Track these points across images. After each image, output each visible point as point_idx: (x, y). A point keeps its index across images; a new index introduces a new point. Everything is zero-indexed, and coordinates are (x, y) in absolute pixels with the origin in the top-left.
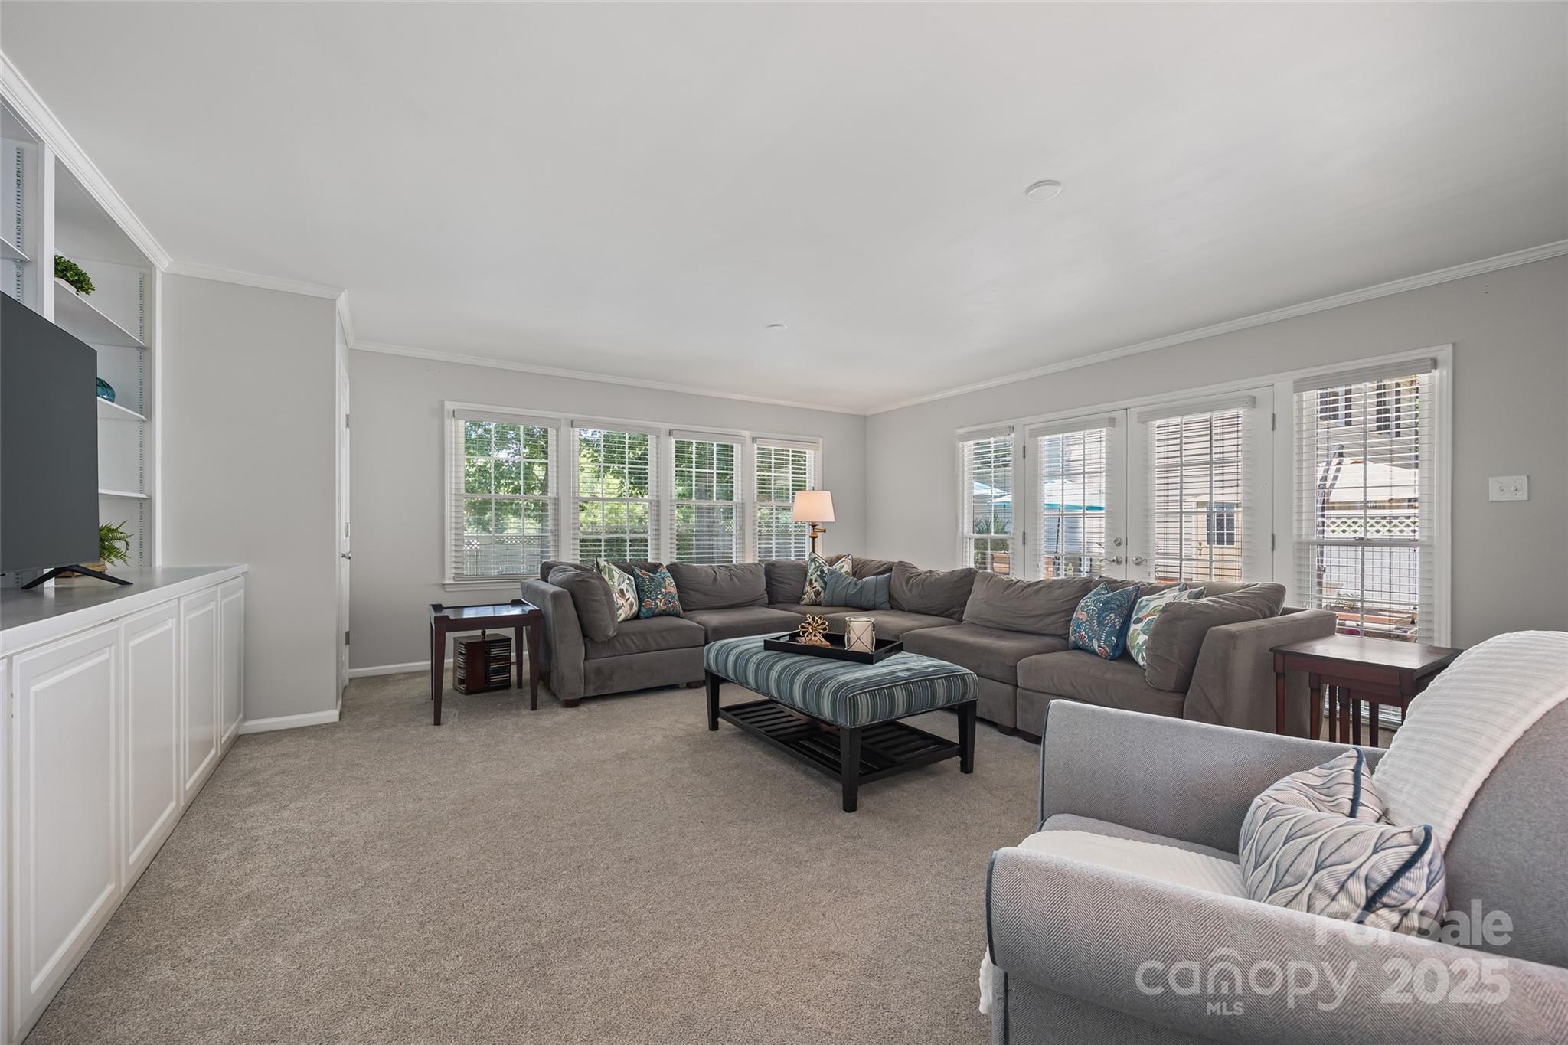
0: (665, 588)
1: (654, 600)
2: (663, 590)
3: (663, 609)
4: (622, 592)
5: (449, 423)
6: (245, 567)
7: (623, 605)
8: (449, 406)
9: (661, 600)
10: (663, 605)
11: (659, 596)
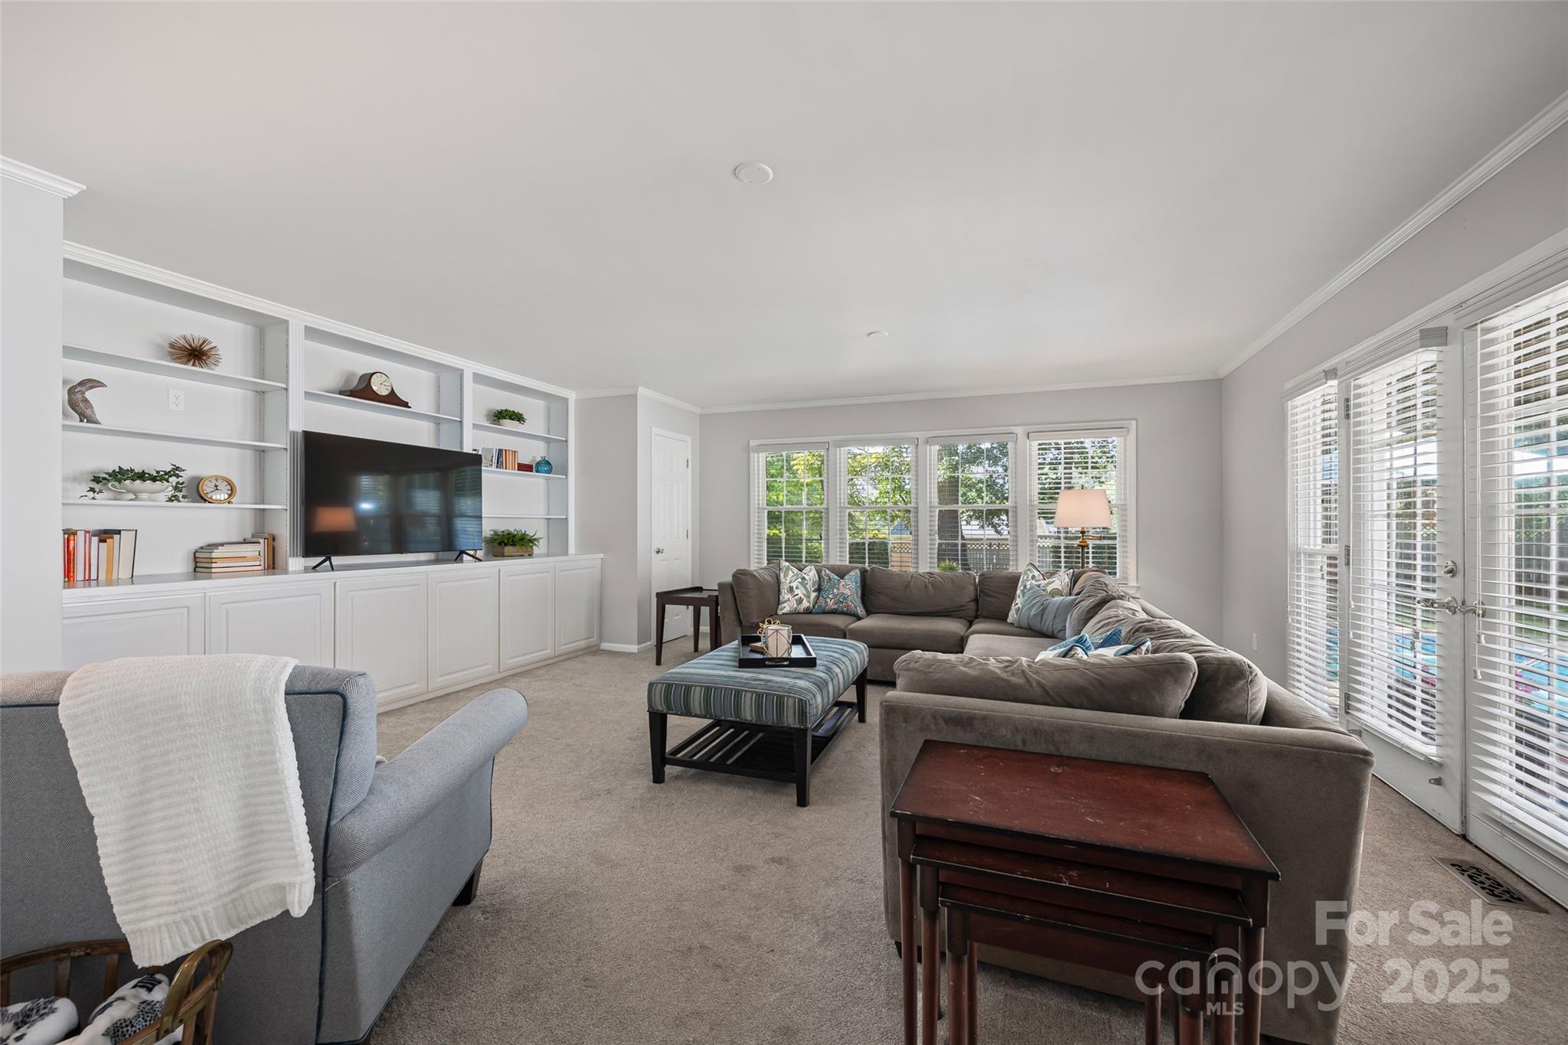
0: (838, 589)
1: (825, 598)
2: (835, 590)
3: (833, 607)
4: (791, 589)
5: (754, 456)
6: (602, 556)
7: (789, 600)
8: (753, 443)
9: (832, 599)
10: (833, 604)
11: (830, 596)
